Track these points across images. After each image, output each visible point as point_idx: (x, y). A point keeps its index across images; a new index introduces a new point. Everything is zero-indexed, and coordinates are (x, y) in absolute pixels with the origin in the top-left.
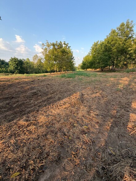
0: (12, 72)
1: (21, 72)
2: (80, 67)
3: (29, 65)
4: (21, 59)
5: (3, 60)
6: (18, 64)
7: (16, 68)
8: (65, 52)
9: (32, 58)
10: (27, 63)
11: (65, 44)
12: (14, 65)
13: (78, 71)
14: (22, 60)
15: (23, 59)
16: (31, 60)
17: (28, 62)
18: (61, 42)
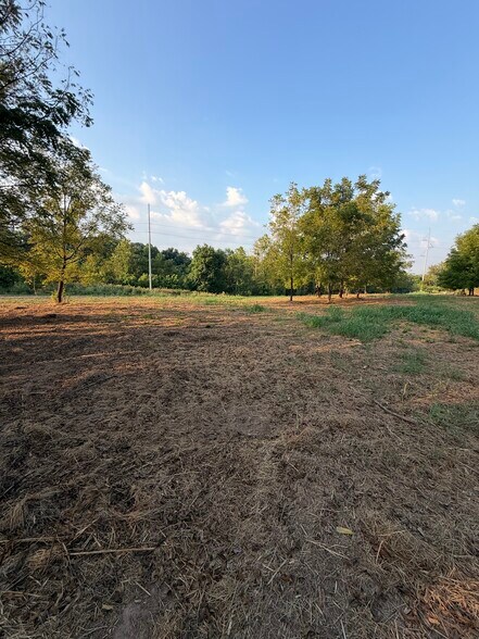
0: (192, 287)
1: (215, 288)
2: (434, 278)
3: (239, 266)
4: (224, 250)
5: (183, 254)
6: (210, 262)
7: (204, 276)
8: (359, 217)
9: (252, 247)
10: (236, 261)
11: (362, 185)
12: (200, 268)
13: (421, 292)
14: (223, 253)
15: (228, 251)
16: (250, 252)
17: (239, 257)
18: (345, 180)
